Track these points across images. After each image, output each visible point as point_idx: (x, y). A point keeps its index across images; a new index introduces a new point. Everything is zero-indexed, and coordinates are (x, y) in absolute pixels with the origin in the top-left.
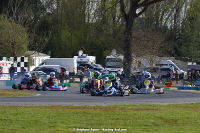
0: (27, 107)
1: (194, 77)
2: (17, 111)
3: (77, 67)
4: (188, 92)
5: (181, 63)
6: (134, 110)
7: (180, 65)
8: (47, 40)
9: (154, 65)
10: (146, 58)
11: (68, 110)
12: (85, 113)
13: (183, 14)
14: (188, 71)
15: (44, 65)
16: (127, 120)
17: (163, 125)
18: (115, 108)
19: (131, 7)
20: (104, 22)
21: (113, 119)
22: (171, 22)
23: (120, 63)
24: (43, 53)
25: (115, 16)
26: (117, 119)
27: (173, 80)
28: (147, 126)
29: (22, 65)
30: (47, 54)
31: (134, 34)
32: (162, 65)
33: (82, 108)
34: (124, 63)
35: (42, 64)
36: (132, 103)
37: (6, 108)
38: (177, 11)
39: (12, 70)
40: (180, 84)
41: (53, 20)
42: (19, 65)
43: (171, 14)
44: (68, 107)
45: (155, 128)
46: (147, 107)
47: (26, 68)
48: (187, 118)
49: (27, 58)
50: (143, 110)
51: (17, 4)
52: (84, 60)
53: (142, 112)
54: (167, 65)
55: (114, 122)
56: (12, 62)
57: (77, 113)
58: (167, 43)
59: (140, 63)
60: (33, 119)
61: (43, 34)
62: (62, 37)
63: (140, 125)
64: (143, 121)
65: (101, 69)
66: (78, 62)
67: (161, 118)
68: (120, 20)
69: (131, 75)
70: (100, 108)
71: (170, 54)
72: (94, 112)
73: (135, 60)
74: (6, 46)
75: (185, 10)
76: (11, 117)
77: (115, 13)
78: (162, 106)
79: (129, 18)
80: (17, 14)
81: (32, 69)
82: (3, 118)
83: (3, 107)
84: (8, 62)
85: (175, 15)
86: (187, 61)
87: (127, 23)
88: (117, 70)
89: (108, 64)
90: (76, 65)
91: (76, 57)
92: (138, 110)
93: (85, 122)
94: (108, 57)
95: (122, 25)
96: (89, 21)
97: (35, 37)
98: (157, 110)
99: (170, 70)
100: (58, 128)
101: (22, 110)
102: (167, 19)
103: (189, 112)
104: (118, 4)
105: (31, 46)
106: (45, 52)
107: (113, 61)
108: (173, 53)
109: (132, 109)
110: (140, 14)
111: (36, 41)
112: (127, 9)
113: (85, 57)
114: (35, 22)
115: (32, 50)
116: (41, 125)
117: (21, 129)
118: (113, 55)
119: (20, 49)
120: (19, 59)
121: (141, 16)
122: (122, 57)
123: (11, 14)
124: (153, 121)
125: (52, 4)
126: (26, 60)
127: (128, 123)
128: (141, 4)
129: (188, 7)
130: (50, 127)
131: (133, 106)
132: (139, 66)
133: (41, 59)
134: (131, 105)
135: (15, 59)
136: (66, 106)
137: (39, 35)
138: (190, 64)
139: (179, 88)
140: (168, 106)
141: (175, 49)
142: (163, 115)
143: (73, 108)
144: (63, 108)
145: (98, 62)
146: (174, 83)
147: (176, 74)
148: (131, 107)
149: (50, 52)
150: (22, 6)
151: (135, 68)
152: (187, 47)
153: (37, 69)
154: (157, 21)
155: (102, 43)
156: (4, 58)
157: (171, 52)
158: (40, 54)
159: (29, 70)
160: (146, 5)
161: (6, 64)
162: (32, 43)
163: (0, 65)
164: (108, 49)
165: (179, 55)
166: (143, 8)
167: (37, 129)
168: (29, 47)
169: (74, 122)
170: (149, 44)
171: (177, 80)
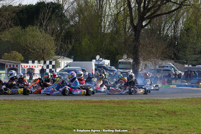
1: (190, 77)
2: (46, 104)
3: (95, 69)
4: (185, 89)
5: (179, 65)
6: (141, 103)
8: (70, 47)
9: (157, 67)
10: (151, 61)
11: (87, 104)
12: (101, 106)
13: (181, 26)
14: (185, 72)
15: (68, 67)
17: (165, 116)
18: (125, 102)
19: (139, 20)
21: (124, 111)
22: (171, 32)
23: (130, 66)
24: (67, 57)
25: (126, 27)
26: (127, 111)
27: (173, 79)
28: (152, 116)
29: (51, 67)
30: (70, 58)
31: (141, 41)
32: (164, 67)
33: (99, 102)
34: (133, 65)
35: (67, 66)
36: (140, 98)
38: (175, 23)
39: (42, 71)
40: (179, 82)
41: (75, 31)
42: (48, 67)
43: (171, 25)
44: (87, 101)
45: (158, 118)
46: (152, 101)
47: (53, 70)
48: (184, 110)
50: (149, 103)
51: (46, 18)
52: (101, 63)
53: (148, 105)
54: (168, 67)
55: (124, 114)
56: (42, 65)
57: (95, 106)
58: (168, 49)
59: (146, 65)
60: (59, 111)
61: (68, 42)
62: (83, 44)
63: (146, 116)
64: (149, 112)
65: (114, 71)
66: (95, 65)
67: (163, 110)
68: (130, 31)
70: (114, 102)
71: (171, 58)
72: (109, 105)
73: (142, 63)
74: (37, 52)
76: (42, 110)
77: (126, 25)
78: (163, 100)
79: (137, 29)
80: (46, 26)
81: (58, 70)
82: (35, 110)
83: (35, 101)
84: (39, 65)
85: (174, 26)
86: (184, 63)
87: (135, 33)
88: (127, 71)
89: (120, 66)
90: (94, 67)
91: (94, 61)
92: (144, 103)
93: (102, 114)
94: (120, 61)
95: (132, 35)
96: (104, 31)
97: (61, 44)
98: (160, 103)
99: (170, 71)
100: (79, 118)
101: (51, 103)
102: (168, 30)
103: (186, 105)
104: (128, 17)
106: (69, 57)
107: (124, 64)
108: (173, 57)
109: (139, 103)
110: (146, 25)
111: (61, 48)
112: (136, 22)
113: (101, 61)
114: (61, 33)
115: (58, 55)
116: (66, 116)
117: (50, 119)
118: (124, 59)
119: (49, 54)
120: (48, 62)
121: (146, 28)
122: (131, 61)
123: (41, 25)
124: (156, 112)
125: (75, 17)
126: (54, 63)
127: (136, 114)
128: (147, 17)
129: (185, 20)
130: (73, 117)
132: (145, 68)
133: (66, 62)
135: (45, 63)
137: (65, 43)
138: (186, 66)
139: (178, 86)
140: (168, 100)
141: (175, 54)
142: (165, 107)
143: (91, 102)
144: (83, 102)
145: (112, 64)
146: (173, 82)
147: (175, 74)
148: (139, 101)
149: (73, 57)
150: (50, 19)
151: (142, 70)
152: (184, 52)
153: (63, 70)
154: (160, 32)
155: (115, 49)
156: (35, 61)
157: (171, 56)
158: (65, 58)
159: (56, 71)
160: (151, 18)
161: (37, 67)
162: (58, 49)
163: (32, 67)
164: (120, 54)
165: (177, 59)
166: (148, 20)
167: (62, 119)
168: (56, 52)
169: (92, 114)
170: (154, 50)
171: (176, 79)
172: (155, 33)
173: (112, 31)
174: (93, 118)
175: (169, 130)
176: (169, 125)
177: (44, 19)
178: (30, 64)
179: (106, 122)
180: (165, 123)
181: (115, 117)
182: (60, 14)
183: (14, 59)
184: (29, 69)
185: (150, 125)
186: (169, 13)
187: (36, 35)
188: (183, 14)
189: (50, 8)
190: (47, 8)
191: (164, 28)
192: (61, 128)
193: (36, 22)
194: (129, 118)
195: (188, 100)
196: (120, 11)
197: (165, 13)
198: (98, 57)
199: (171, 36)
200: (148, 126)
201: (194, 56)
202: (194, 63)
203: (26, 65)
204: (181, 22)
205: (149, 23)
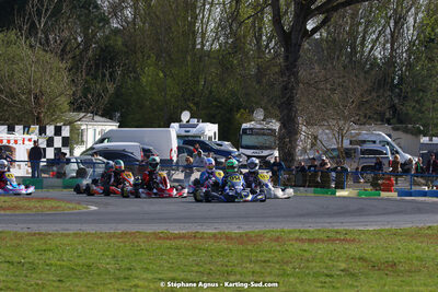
0: (68, 235)
2: (46, 243)
3: (178, 148)
4: (422, 202)
5: (406, 138)
6: (302, 241)
7: (402, 142)
8: (111, 88)
9: (346, 144)
10: (329, 127)
11: (157, 243)
12: (194, 248)
13: (410, 32)
15: (106, 144)
16: (287, 263)
17: (366, 275)
18: (260, 236)
19: (297, 16)
20: (237, 47)
21: (256, 262)
22: (384, 49)
23: (272, 139)
24: (102, 116)
25: (261, 36)
26: (265, 262)
28: (331, 276)
29: (58, 142)
30: (111, 118)
31: (302, 74)
32: (364, 142)
33: (189, 238)
34: (281, 138)
35: (102, 141)
36: (299, 226)
37: (21, 238)
38: (396, 23)
39: (35, 154)
40: (403, 184)
41: (125, 45)
42: (50, 142)
43: (383, 30)
44: (157, 236)
45: (348, 280)
46: (332, 235)
48: (418, 258)
49: (68, 128)
50: (323, 241)
51: (47, 10)
52: (193, 131)
53: (321, 246)
54: (374, 142)
55: (257, 268)
56: (34, 137)
57: (177, 248)
58: (374, 94)
59: (316, 138)
60: (80, 261)
61: (104, 75)
63: (316, 275)
64: (323, 265)
65: (230, 153)
66: (178, 137)
67: (361, 259)
68: (272, 45)
69: (296, 164)
70: (228, 238)
71: (382, 119)
72: (215, 246)
73: (304, 131)
74: (21, 102)
75: (415, 21)
76: (33, 257)
77: (260, 29)
78: (363, 232)
79: (291, 40)
80: (46, 32)
81: (78, 151)
82: (16, 259)
83: (15, 234)
84: (27, 137)
85: (392, 34)
86: (418, 133)
87: (287, 50)
88: (265, 153)
89: (246, 140)
90: (175, 144)
91: (175, 126)
92: (311, 241)
93: (196, 269)
94: (244, 126)
95: (277, 55)
96: (203, 45)
97: (87, 81)
98: (354, 240)
99: (381, 153)
100: (136, 281)
101: (57, 241)
102: (375, 41)
103: (424, 245)
104: (268, 9)
105: (76, 100)
106: (108, 114)
107: (257, 134)
108: (387, 115)
109: (297, 239)
110: (315, 30)
111: (86, 90)
112: (288, 21)
113: (194, 126)
114: (86, 49)
115: (79, 109)
116: (99, 275)
117: (56, 284)
118: (256, 121)
119: (53, 111)
120: (50, 130)
121: (317, 36)
122: (276, 126)
123: (33, 29)
124: (343, 266)
125: (123, 8)
126: (66, 132)
127: (289, 269)
128: (318, 8)
129: (421, 15)
130: (118, 279)
131: (301, 232)
132: (313, 145)
133: (99, 129)
134: (295, 231)
135: (42, 131)
136: (154, 233)
137: (95, 78)
138: (425, 140)
139: (402, 193)
140: (377, 232)
141: (393, 107)
142: (366, 253)
143: (168, 238)
144: (147, 236)
145: (223, 135)
147: (395, 163)
148: (296, 235)
149: (118, 115)
150: (57, 12)
151: (305, 150)
152: (417, 102)
154: (354, 48)
155: (233, 94)
156: (17, 127)
157: (383, 114)
158: (97, 118)
159: (71, 153)
160: (328, 10)
161: (21, 142)
162: (79, 94)
163: (9, 141)
164: (245, 108)
165: (400, 122)
166: (321, 17)
167: (89, 284)
168: (72, 103)
169: (171, 269)
170: (336, 97)
171: (397, 176)
172: (342, 50)
178: (2, 135)
191: (364, 39)
193: (18, 20)
198: (185, 116)
199: (385, 57)
204: (411, 20)
205: (324, 23)
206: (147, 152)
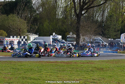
0: (26, 62)
1: (112, 46)
2: (21, 64)
3: (52, 41)
4: (109, 54)
5: (105, 39)
6: (81, 63)
8: (37, 27)
9: (91, 40)
10: (87, 36)
11: (47, 64)
12: (56, 65)
13: (106, 14)
14: (109, 43)
15: (35, 40)
16: (77, 68)
17: (96, 71)
18: (71, 62)
19: (80, 10)
20: (65, 18)
21: (70, 68)
22: (100, 18)
23: (74, 39)
24: (34, 34)
25: (71, 15)
27: (101, 48)
28: (88, 71)
29: (24, 40)
30: (37, 34)
31: (81, 24)
32: (96, 40)
33: (55, 62)
34: (76, 39)
35: (34, 40)
36: (80, 60)
37: (16, 62)
38: (103, 12)
39: (19, 43)
40: (105, 50)
41: (40, 17)
42: (22, 40)
43: (100, 14)
44: (47, 62)
45: (92, 72)
46: (88, 62)
47: (26, 42)
48: (108, 67)
49: (27, 37)
50: (86, 63)
51: (22, 9)
52: (56, 37)
53: (86, 64)
54: (98, 40)
55: (71, 70)
56: (19, 39)
57: (52, 65)
58: (98, 29)
59: (84, 39)
60: (30, 68)
61: (35, 24)
62: (45, 26)
63: (84, 71)
64: (86, 69)
65: (64, 42)
66: (52, 39)
67: (95, 67)
68: (74, 17)
69: (80, 45)
70: (64, 62)
72: (61, 64)
73: (82, 37)
74: (16, 31)
75: (107, 12)
76: (19, 67)
77: (71, 13)
78: (95, 61)
79: (79, 16)
80: (21, 14)
81: (29, 42)
82: (15, 67)
83: (14, 62)
84: (17, 39)
85: (102, 14)
86: (108, 38)
87: (78, 18)
88: (73, 42)
89: (68, 39)
90: (51, 40)
91: (52, 36)
92: (83, 63)
93: (56, 70)
94: (68, 36)
95: (75, 20)
96: (58, 17)
97: (31, 26)
98: (93, 63)
99: (100, 42)
100: (43, 73)
101: (24, 63)
102: (98, 16)
103: (110, 64)
104: (73, 9)
105: (28, 30)
106: (36, 33)
107: (71, 38)
108: (101, 34)
109: (80, 63)
110: (84, 14)
111: (31, 28)
112: (78, 11)
113: (56, 36)
114: (31, 18)
115: (29, 32)
116: (34, 71)
117: (24, 73)
118: (71, 35)
119: (23, 32)
120: (22, 37)
121: (84, 15)
122: (75, 36)
123: (18, 14)
124: (91, 69)
125: (39, 9)
126: (26, 38)
127: (78, 70)
128: (85, 8)
129: (109, 10)
130: (38, 72)
131: (81, 61)
132: (84, 41)
133: (34, 37)
135: (21, 37)
137: (33, 25)
138: (110, 39)
139: (104, 52)
140: (99, 61)
141: (102, 32)
142: (96, 66)
144: (45, 62)
145: (63, 38)
146: (102, 49)
147: (103, 45)
148: (80, 62)
149: (38, 33)
150: (24, 10)
151: (82, 42)
152: (108, 31)
153: (32, 42)
154: (93, 18)
155: (65, 29)
156: (15, 37)
157: (100, 33)
158: (33, 34)
159: (27, 43)
160: (87, 9)
161: (16, 40)
162: (29, 29)
163: (13, 40)
164: (68, 32)
165: (104, 35)
166: (86, 10)
167: (32, 73)
168: (27, 31)
169: (51, 70)
170: (89, 29)
171: (103, 48)
172: (90, 18)
173: (63, 17)
174: (51, 72)
175: (99, 80)
176: (99, 77)
177: (20, 9)
178: (11, 38)
179: (59, 75)
180: (96, 75)
181: (65, 72)
182: (30, 6)
183: (1, 35)
184: (10, 41)
185: (87, 77)
186: (99, 6)
187: (15, 20)
188: (108, 6)
189: (24, 3)
190: (22, 2)
191: (95, 16)
192: (31, 79)
193: (15, 11)
194: (73, 72)
195: (111, 61)
196: (68, 5)
197: (96, 6)
198: (54, 34)
199: (100, 20)
200: (85, 78)
201: (115, 33)
202: (115, 37)
203: (9, 39)
204: (106, 11)
205: (86, 12)
206: (45, 42)
